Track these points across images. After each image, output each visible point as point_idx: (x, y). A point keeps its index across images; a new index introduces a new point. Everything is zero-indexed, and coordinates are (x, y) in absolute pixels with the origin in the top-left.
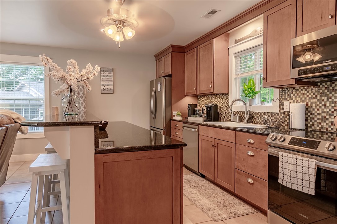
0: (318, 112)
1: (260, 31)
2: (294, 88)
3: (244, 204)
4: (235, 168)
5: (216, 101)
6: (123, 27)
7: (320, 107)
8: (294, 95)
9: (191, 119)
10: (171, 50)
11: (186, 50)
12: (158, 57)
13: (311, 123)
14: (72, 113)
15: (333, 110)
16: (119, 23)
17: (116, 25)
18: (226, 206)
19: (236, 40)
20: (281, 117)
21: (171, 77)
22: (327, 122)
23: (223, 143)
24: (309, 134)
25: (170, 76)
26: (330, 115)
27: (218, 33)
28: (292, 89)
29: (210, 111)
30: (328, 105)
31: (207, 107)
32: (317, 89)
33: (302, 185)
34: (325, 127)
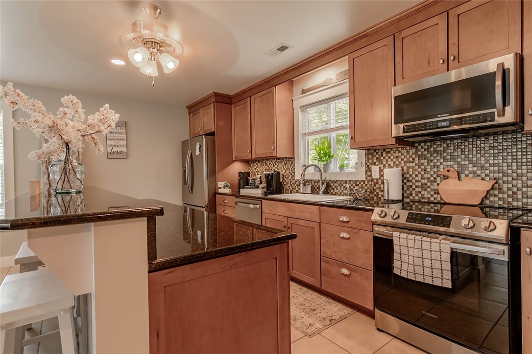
0: (417, 178)
1: (337, 79)
2: (384, 150)
3: (334, 302)
4: (321, 256)
5: (277, 168)
6: (158, 54)
7: (419, 173)
8: (384, 158)
9: (244, 192)
10: (213, 99)
11: (234, 101)
12: (193, 108)
13: (408, 192)
14: (71, 191)
15: (435, 176)
16: (152, 46)
17: (148, 49)
18: (315, 310)
19: (303, 90)
20: (368, 186)
21: (215, 136)
22: (429, 190)
23: (301, 223)
24: (405, 205)
25: (212, 134)
26: (431, 181)
27: (282, 79)
28: (382, 151)
29: (271, 181)
30: (429, 170)
31: (267, 176)
32: (414, 150)
33: (431, 275)
34: (426, 196)
